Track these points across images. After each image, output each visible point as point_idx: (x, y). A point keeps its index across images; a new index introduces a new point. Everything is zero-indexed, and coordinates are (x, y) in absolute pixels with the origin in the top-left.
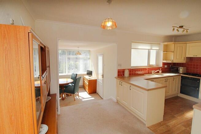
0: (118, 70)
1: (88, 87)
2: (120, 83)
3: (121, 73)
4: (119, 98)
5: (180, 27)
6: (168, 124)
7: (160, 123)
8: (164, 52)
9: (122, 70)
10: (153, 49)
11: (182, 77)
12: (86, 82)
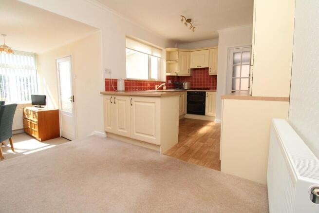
0: (106, 79)
1: (37, 127)
2: (112, 101)
3: (111, 85)
4: (110, 128)
5: (188, 20)
6: (185, 144)
7: (176, 146)
8: (167, 61)
9: (112, 80)
10: (154, 54)
11: (188, 92)
12: (31, 118)
